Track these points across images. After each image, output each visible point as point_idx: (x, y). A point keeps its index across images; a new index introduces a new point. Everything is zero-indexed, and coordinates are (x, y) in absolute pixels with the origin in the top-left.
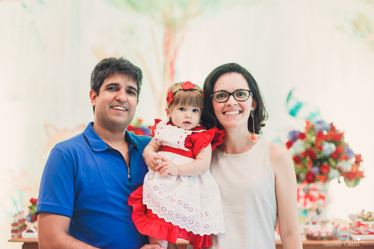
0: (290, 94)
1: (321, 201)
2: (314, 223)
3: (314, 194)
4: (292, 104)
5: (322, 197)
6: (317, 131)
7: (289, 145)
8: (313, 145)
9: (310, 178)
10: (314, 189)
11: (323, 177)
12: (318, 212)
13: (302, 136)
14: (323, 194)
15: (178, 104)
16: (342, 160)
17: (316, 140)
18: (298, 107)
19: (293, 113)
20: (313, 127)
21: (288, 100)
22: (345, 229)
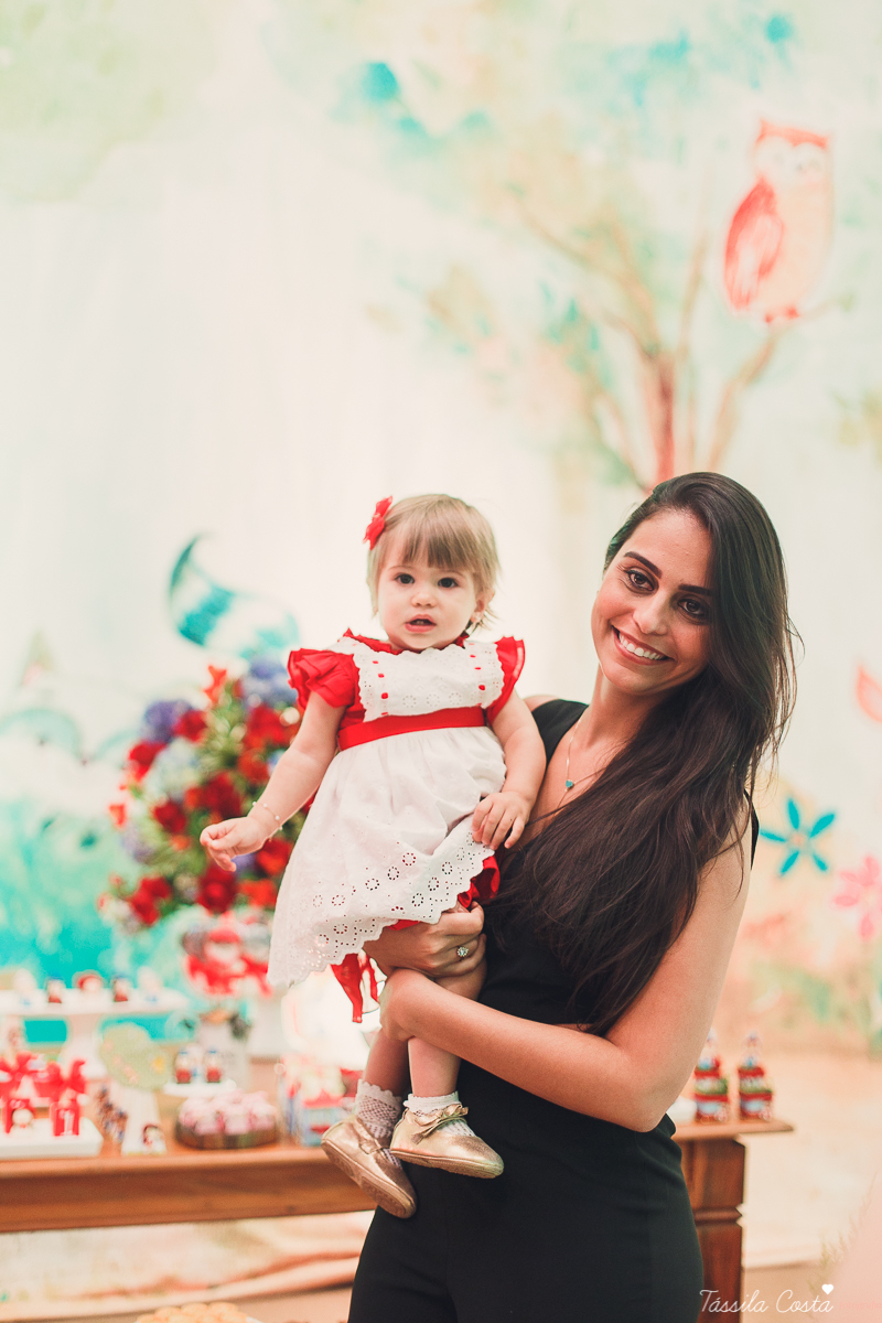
0: (185, 556)
1: (247, 987)
2: (213, 1077)
3: (224, 955)
4: (193, 595)
5: (257, 969)
6: (254, 701)
7: (143, 758)
8: (231, 761)
9: (216, 891)
10: (223, 939)
11: (261, 885)
12: (238, 1027)
13: (193, 726)
14: (257, 955)
17: (245, 741)
18: (216, 606)
19: (194, 631)
20: (237, 690)
21: (176, 577)
22: (324, 1100)
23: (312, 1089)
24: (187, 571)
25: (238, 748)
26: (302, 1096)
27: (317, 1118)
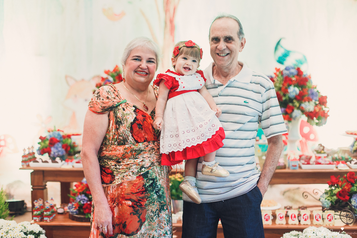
0: (278, 43)
4: (280, 52)
6: (285, 76)
8: (280, 89)
15: (182, 54)
16: (305, 101)
17: (283, 84)
18: (286, 55)
19: (281, 61)
20: (282, 73)
21: (276, 48)
22: (295, 160)
23: (292, 157)
24: (279, 47)
25: (281, 86)
26: (290, 159)
27: (293, 163)
